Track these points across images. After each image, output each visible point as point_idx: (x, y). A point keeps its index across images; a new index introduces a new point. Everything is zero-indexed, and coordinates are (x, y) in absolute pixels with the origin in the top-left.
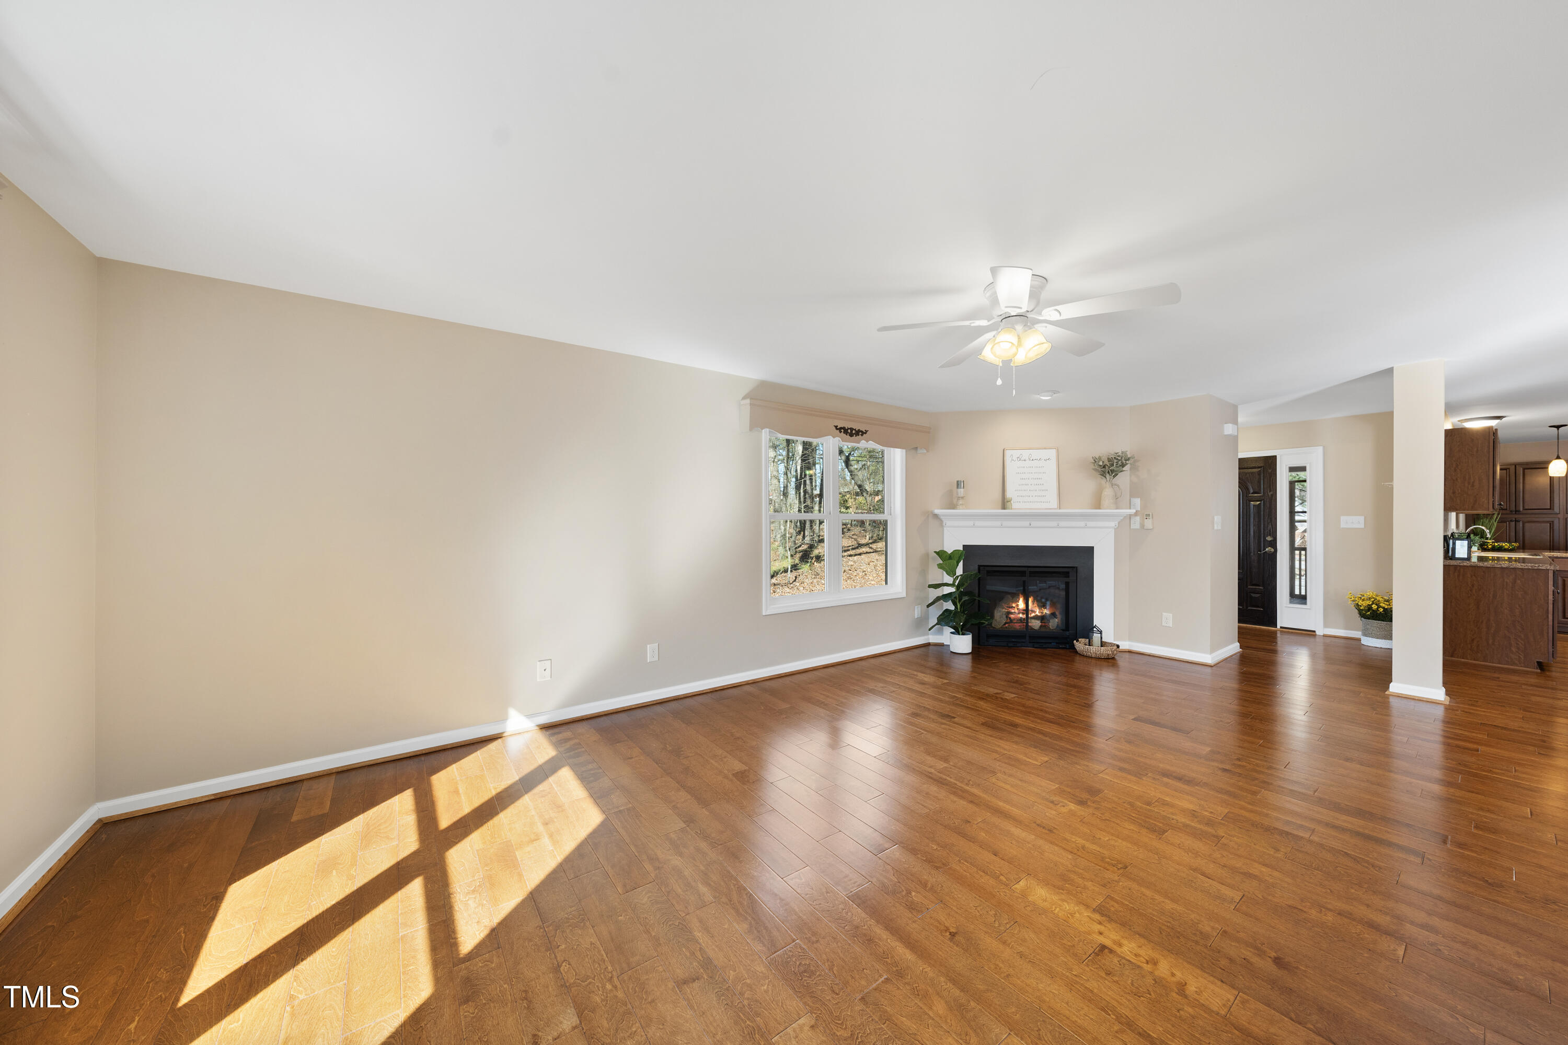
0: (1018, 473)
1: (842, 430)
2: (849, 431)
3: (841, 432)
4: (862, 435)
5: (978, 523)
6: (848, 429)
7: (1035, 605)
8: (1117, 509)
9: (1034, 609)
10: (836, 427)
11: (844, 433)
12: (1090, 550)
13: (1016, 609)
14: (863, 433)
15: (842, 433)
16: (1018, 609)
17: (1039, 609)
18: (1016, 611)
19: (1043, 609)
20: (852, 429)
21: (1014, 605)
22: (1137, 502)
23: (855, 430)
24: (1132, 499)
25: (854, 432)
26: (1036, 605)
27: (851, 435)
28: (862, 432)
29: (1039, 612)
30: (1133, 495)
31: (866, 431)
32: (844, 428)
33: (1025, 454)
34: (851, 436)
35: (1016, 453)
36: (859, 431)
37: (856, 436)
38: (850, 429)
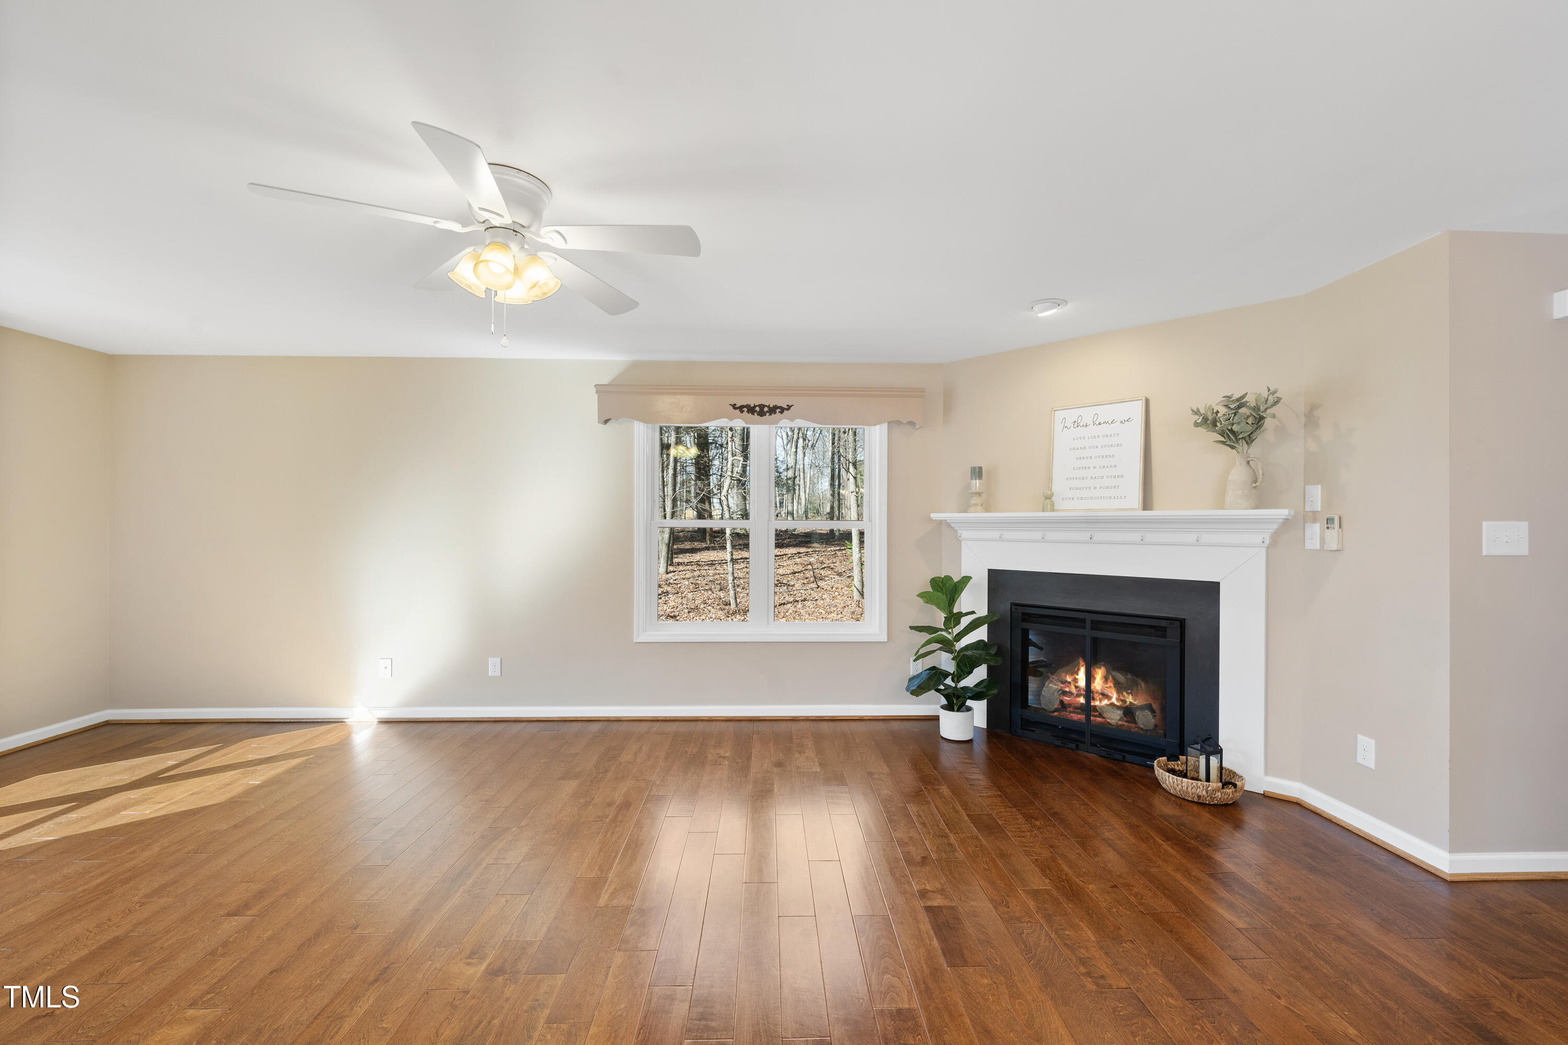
0: (1074, 449)
1: (745, 409)
2: (757, 409)
3: (742, 412)
4: (782, 412)
5: (1007, 535)
6: (755, 406)
7: (1110, 684)
8: (1257, 507)
9: (1108, 692)
10: (734, 406)
11: (748, 412)
12: (1210, 591)
13: (1073, 687)
14: (782, 410)
15: (745, 412)
16: (1076, 687)
17: (1118, 693)
18: (1073, 690)
19: (1125, 694)
20: (762, 406)
21: (1069, 679)
22: (1316, 493)
23: (769, 407)
24: (1306, 487)
25: (766, 409)
26: (1112, 685)
27: (762, 414)
28: (780, 407)
29: (1118, 700)
30: (1310, 478)
31: (789, 407)
32: (748, 406)
33: (1087, 414)
34: (761, 416)
35: (1072, 415)
36: (776, 407)
37: (771, 415)
38: (759, 406)
